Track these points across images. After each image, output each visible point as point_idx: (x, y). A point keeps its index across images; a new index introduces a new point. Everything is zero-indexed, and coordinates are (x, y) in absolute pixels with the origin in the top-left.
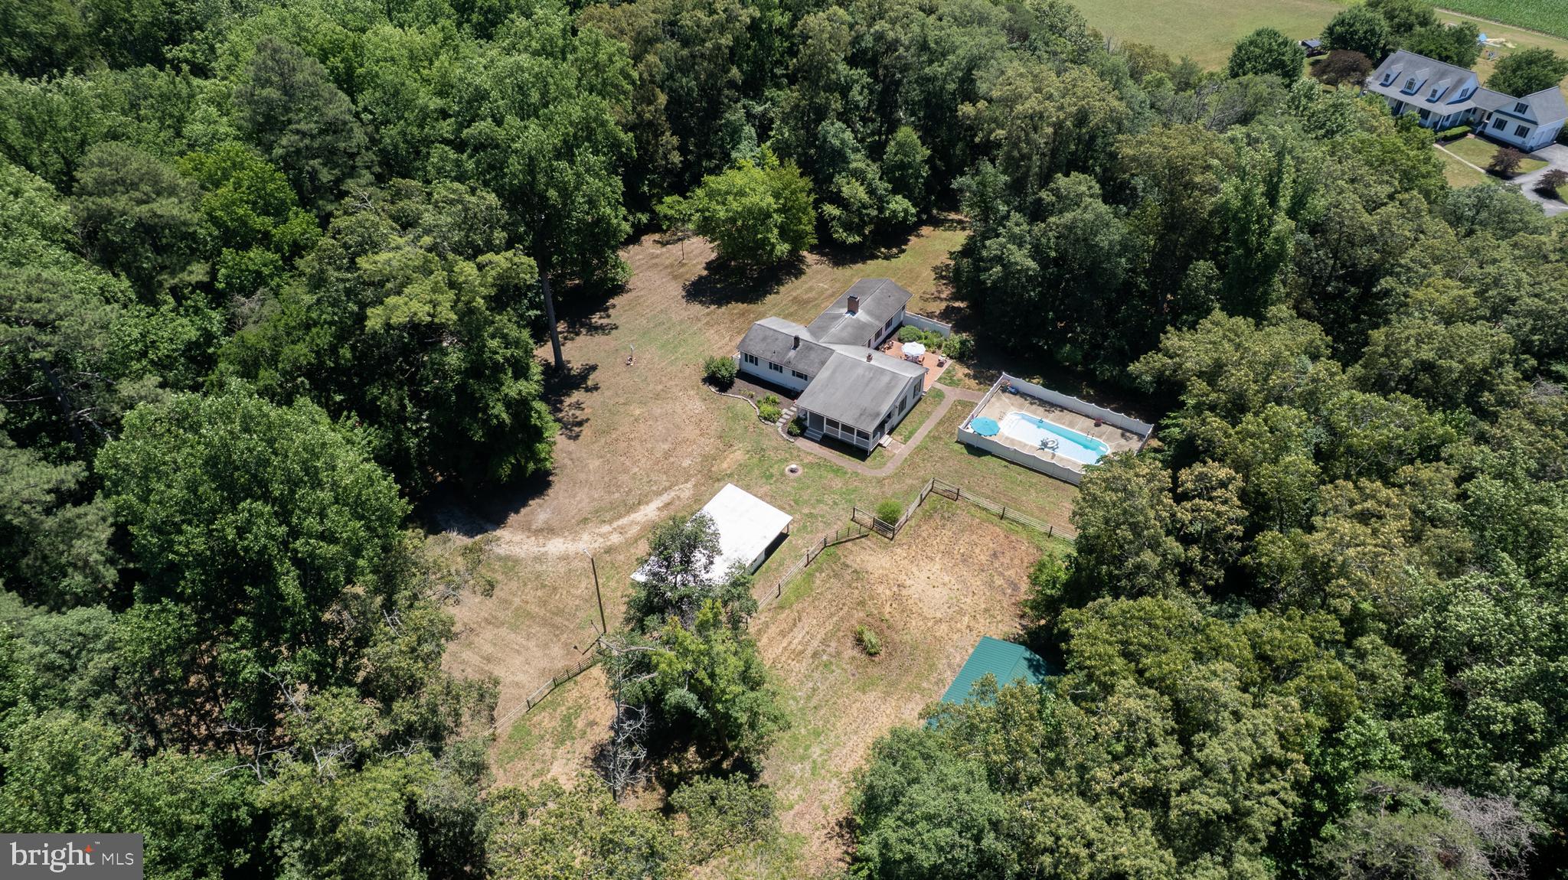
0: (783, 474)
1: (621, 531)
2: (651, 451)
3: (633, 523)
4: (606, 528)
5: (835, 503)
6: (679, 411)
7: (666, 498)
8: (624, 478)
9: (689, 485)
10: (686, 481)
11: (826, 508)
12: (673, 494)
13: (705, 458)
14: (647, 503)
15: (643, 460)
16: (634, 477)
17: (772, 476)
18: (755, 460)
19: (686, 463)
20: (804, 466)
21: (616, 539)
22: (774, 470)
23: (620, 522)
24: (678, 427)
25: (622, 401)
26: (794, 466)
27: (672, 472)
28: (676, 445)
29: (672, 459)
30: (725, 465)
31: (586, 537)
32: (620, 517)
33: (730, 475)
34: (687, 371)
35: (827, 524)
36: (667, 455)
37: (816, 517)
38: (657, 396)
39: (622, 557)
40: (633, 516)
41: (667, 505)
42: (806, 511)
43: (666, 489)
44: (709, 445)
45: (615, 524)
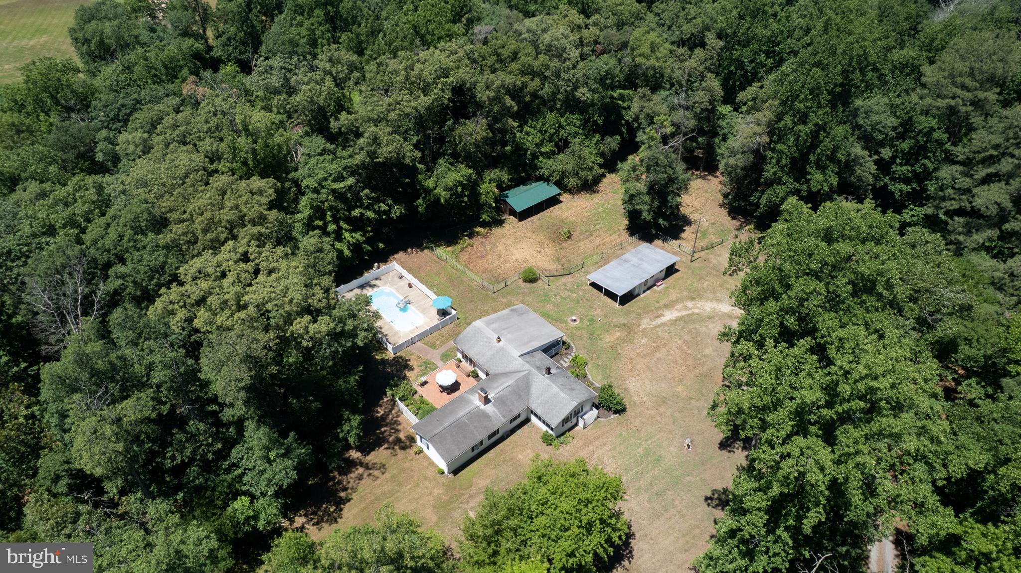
0: (581, 319)
1: (686, 308)
2: (669, 354)
3: (680, 310)
4: (696, 311)
5: (555, 295)
6: (647, 382)
7: (659, 321)
8: (687, 337)
9: (644, 326)
10: (645, 329)
11: (561, 294)
12: (654, 323)
13: (631, 342)
14: (671, 320)
15: (674, 348)
16: (681, 337)
17: (589, 320)
18: (598, 333)
19: (644, 340)
20: (566, 322)
21: (690, 304)
22: (586, 323)
23: (687, 312)
24: (649, 368)
25: (693, 401)
26: (574, 318)
27: (654, 337)
28: (651, 354)
29: (654, 345)
30: (618, 334)
31: (708, 309)
32: (688, 315)
33: (616, 326)
34: (637, 422)
35: (564, 284)
36: (657, 348)
37: (570, 290)
38: (664, 401)
39: (685, 294)
40: (680, 314)
41: (659, 316)
42: (574, 295)
43: (659, 326)
44: (627, 350)
45: (690, 312)
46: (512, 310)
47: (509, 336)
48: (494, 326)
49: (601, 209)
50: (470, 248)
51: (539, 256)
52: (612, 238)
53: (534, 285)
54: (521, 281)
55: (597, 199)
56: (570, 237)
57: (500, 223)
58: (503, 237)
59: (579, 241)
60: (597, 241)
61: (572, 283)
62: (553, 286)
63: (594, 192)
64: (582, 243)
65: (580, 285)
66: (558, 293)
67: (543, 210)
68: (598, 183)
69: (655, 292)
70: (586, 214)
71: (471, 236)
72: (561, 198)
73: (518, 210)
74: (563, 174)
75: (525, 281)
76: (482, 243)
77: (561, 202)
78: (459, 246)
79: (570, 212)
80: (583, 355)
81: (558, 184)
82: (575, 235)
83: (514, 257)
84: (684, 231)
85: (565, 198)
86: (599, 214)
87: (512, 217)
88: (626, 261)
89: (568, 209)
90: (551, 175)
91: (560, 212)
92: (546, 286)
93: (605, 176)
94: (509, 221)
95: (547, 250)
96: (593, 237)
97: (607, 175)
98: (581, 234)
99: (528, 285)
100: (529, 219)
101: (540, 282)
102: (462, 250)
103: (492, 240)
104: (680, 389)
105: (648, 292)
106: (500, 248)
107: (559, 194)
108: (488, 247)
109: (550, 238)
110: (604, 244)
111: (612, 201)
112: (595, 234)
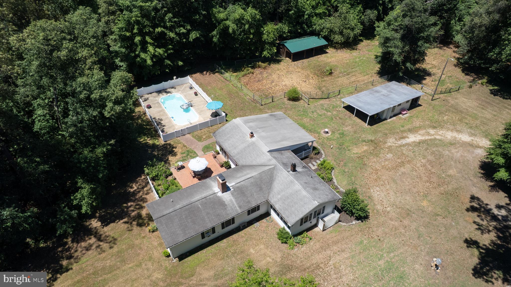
0: (333, 132)
1: (428, 134)
2: (413, 170)
3: (423, 135)
4: (438, 137)
5: (313, 112)
6: (392, 193)
7: (404, 142)
8: (430, 157)
9: (389, 144)
10: (391, 146)
11: (318, 111)
12: (399, 143)
13: (377, 156)
14: (414, 142)
15: (418, 165)
16: (424, 157)
17: (340, 134)
18: (347, 144)
19: (390, 156)
20: (319, 133)
21: (432, 131)
22: (337, 135)
23: (430, 138)
24: (394, 181)
25: (439, 218)
26: (327, 130)
27: (399, 153)
28: (396, 168)
29: (399, 161)
30: (365, 148)
31: (449, 137)
32: (430, 140)
33: (364, 141)
34: (380, 232)
35: (322, 105)
36: (402, 164)
37: (326, 110)
38: (408, 213)
39: (427, 123)
40: (423, 138)
41: (403, 138)
42: (329, 113)
43: (404, 146)
44: (373, 162)
45: (432, 137)
46: (271, 115)
47: (263, 134)
48: (251, 124)
49: (357, 60)
50: (251, 75)
51: (304, 84)
52: (366, 77)
53: (296, 103)
54: (286, 100)
55: (355, 53)
56: (331, 73)
57: (278, 61)
58: (278, 70)
59: (338, 77)
60: (353, 79)
61: (328, 105)
62: (312, 105)
63: (354, 49)
64: (340, 79)
65: (335, 107)
66: (316, 111)
67: (312, 56)
68: (357, 45)
69: (400, 119)
70: (346, 62)
71: (253, 67)
72: (327, 51)
73: (293, 51)
74: (331, 31)
75: (290, 99)
76: (261, 72)
77: (327, 53)
78: (243, 73)
79: (333, 59)
80: (331, 162)
81: (326, 38)
82: (335, 73)
83: (284, 83)
84: (425, 79)
85: (330, 51)
86: (356, 62)
87: (287, 59)
88: (377, 92)
89: (332, 57)
90: (322, 30)
91: (325, 59)
92: (306, 105)
93: (362, 41)
94: (284, 61)
95: (311, 81)
96: (350, 76)
97: (364, 41)
98: (340, 73)
99: (291, 103)
100: (301, 61)
101: (301, 101)
102: (245, 75)
103: (269, 71)
104: (425, 203)
105: (394, 118)
106: (275, 76)
107: (326, 47)
108: (265, 75)
109: (315, 74)
110: (358, 81)
111: (367, 56)
112: (351, 74)
